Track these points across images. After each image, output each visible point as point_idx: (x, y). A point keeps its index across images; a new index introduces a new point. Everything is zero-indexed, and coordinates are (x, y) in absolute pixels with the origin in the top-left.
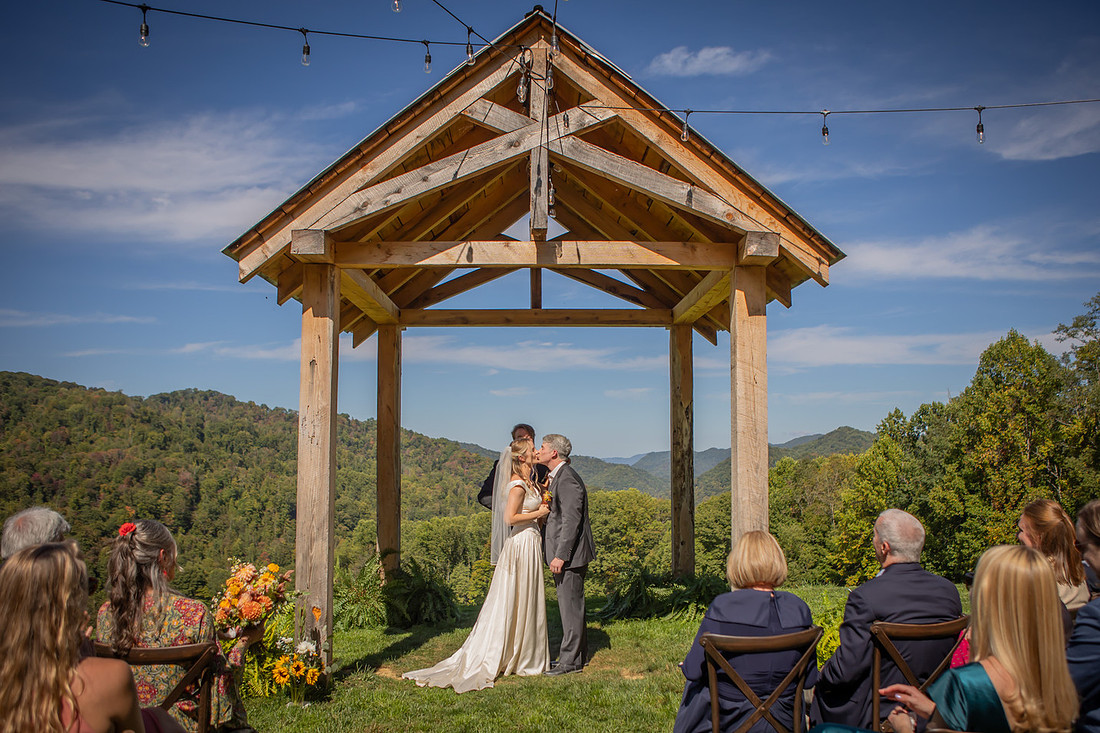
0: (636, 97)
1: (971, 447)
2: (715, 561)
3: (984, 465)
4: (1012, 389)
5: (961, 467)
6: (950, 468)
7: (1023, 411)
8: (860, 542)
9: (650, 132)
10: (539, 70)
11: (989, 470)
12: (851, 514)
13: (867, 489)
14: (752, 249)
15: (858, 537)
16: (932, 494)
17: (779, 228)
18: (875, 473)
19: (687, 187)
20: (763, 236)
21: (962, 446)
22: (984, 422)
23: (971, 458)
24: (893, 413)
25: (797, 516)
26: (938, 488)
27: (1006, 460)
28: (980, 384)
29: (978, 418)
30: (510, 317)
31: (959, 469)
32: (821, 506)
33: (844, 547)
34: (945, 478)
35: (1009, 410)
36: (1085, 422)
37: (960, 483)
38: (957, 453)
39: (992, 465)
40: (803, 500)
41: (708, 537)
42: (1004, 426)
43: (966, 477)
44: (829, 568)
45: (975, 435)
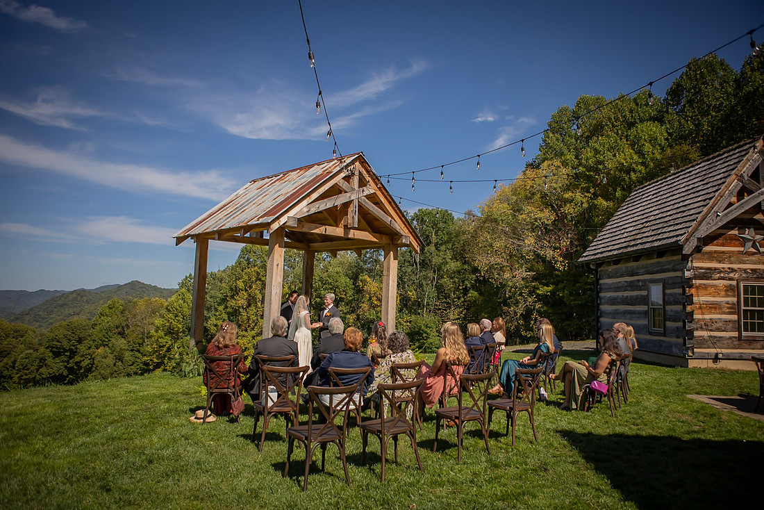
0: (383, 189)
1: (232, 297)
2: (61, 364)
3: (239, 307)
4: (256, 268)
5: (226, 307)
6: (221, 308)
7: (260, 280)
8: (165, 349)
9: (383, 200)
10: (357, 173)
11: (241, 310)
12: (161, 333)
13: (171, 319)
14: (404, 241)
15: (163, 346)
16: (210, 322)
17: (410, 235)
18: (177, 309)
19: (390, 219)
20: (406, 237)
21: (227, 296)
22: (240, 284)
23: (232, 303)
24: (188, 276)
25: (122, 334)
26: (213, 319)
27: (249, 305)
28: (239, 264)
29: (238, 282)
30: (253, 240)
31: (224, 309)
32: (139, 328)
33: (155, 352)
34: (217, 313)
35: (254, 279)
36: (289, 288)
37: (225, 316)
38: (224, 300)
39: (243, 308)
40: (127, 325)
41: (57, 348)
42: (251, 287)
43: (228, 313)
44: (141, 365)
45: (235, 291)
